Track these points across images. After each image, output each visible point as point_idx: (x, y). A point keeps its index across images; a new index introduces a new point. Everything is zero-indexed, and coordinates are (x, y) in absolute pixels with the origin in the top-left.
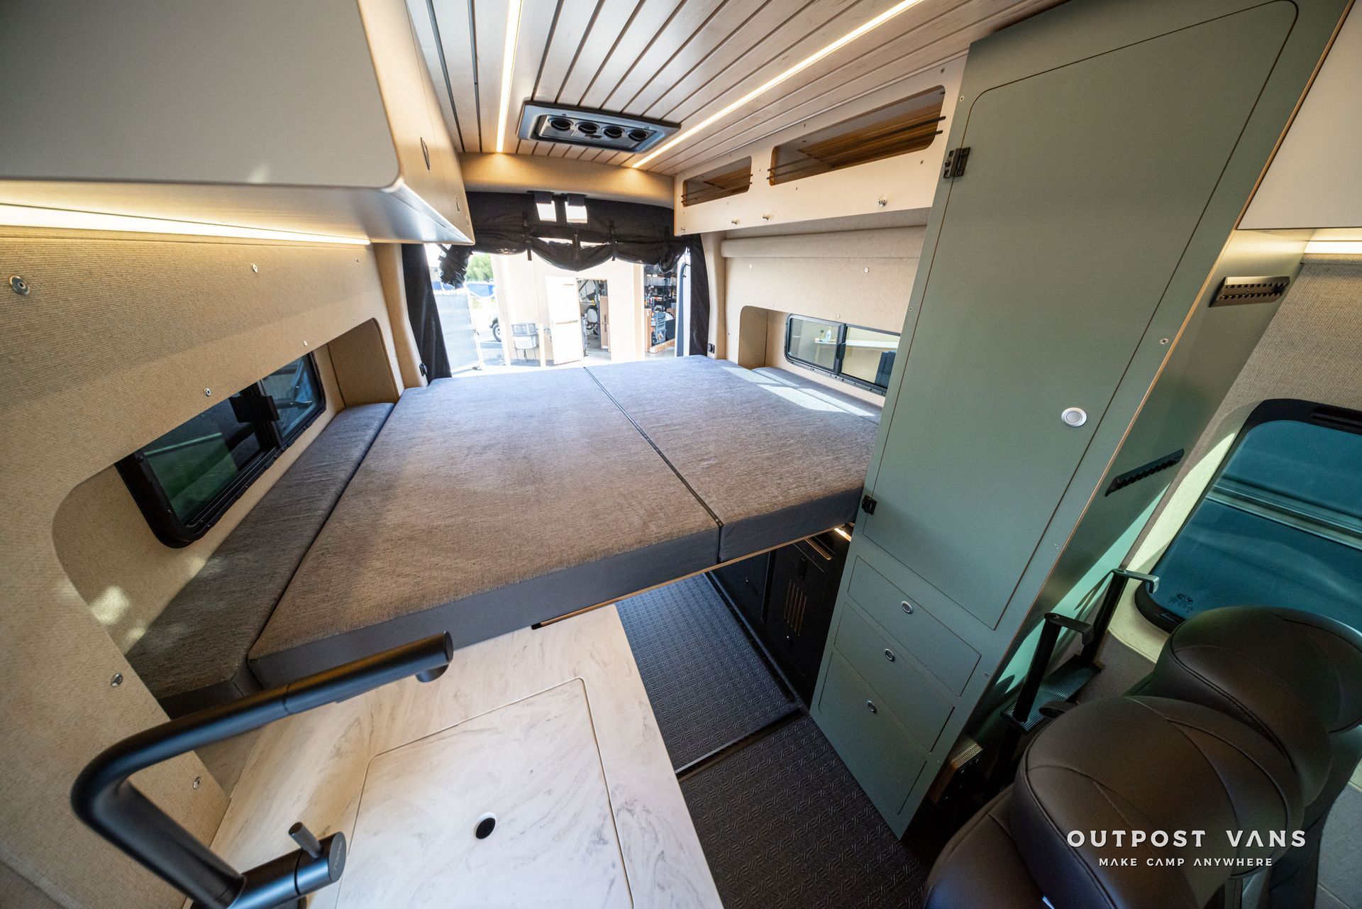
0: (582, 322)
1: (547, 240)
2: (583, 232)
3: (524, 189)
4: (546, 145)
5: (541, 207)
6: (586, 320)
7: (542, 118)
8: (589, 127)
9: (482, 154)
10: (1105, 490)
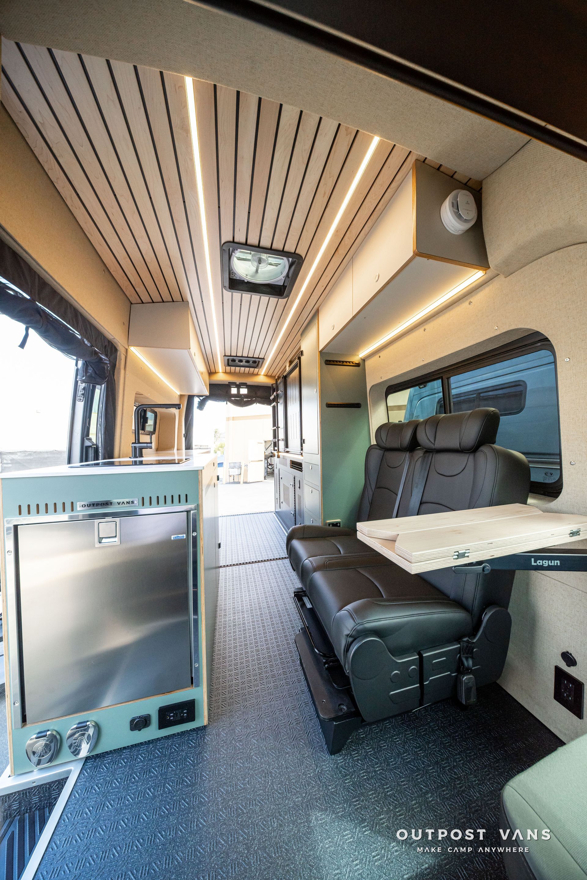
0: (265, 462)
1: (233, 399)
2: (246, 396)
3: (228, 383)
4: (233, 368)
5: (232, 389)
6: (268, 461)
7: (228, 360)
8: (241, 361)
9: (216, 373)
10: (325, 405)
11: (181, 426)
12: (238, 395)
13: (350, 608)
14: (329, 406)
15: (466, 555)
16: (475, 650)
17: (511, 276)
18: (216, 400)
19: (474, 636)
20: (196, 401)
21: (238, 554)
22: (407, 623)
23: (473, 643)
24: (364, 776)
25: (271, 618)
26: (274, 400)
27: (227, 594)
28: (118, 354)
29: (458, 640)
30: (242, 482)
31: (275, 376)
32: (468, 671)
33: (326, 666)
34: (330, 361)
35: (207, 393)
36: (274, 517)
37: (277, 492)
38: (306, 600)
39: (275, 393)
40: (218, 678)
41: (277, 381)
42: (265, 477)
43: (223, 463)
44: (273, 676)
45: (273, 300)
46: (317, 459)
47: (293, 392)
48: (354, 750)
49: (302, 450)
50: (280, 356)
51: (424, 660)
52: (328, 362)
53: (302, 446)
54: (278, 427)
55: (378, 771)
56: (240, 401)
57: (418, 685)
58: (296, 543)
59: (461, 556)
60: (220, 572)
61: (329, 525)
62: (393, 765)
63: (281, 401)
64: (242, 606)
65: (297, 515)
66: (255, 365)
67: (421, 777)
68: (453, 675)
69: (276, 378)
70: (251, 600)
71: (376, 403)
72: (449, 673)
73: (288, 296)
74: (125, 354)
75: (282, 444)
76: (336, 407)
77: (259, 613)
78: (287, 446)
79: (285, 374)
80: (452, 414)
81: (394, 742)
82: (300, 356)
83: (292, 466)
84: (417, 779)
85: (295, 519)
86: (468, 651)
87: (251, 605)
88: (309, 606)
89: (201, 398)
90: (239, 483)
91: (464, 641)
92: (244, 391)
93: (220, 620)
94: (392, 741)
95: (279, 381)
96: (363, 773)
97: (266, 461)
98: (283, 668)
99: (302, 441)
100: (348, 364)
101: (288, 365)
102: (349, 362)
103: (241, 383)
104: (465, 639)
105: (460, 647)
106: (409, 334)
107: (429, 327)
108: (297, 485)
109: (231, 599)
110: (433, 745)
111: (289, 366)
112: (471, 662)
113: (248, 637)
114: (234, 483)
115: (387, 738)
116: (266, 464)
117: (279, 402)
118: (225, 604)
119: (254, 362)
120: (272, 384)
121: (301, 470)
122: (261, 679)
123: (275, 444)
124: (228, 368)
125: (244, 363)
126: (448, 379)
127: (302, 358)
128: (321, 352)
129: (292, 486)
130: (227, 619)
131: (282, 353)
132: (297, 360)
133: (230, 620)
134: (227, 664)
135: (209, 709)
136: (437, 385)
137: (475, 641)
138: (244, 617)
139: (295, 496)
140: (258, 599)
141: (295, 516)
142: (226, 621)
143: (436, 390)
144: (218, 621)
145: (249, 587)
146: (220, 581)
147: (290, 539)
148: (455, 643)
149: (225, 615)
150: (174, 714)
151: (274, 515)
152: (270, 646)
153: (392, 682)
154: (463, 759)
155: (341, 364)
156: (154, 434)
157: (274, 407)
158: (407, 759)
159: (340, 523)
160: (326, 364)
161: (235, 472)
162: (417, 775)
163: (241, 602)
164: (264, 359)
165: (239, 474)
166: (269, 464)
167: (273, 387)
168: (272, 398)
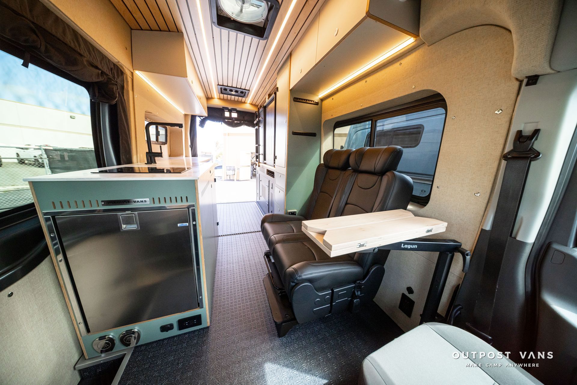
1: (227, 120)
2: (236, 119)
3: (222, 108)
4: (225, 96)
5: (225, 112)
7: (221, 88)
8: (231, 91)
9: (212, 98)
10: (291, 133)
11: (188, 139)
12: (230, 118)
13: (295, 267)
14: (295, 133)
15: (365, 245)
16: (362, 287)
17: (433, 45)
18: (213, 120)
19: (364, 279)
20: (198, 120)
21: (231, 228)
22: (327, 275)
23: (362, 283)
24: (296, 347)
25: (250, 267)
26: (256, 124)
27: (223, 253)
28: (125, 77)
29: (354, 282)
30: (235, 180)
31: (258, 105)
32: (356, 297)
33: (280, 295)
34: (297, 98)
35: (206, 115)
37: (258, 189)
38: (271, 257)
39: (257, 119)
40: (216, 301)
41: (259, 109)
42: (251, 178)
43: (222, 166)
44: (250, 299)
45: (256, 40)
46: (284, 171)
47: (270, 119)
48: (292, 335)
49: (274, 163)
50: (261, 90)
51: (334, 293)
52: (296, 100)
53: (274, 160)
54: (259, 145)
55: (304, 344)
56: (232, 123)
57: (329, 305)
58: (267, 225)
59: (361, 246)
60: (219, 239)
61: (289, 213)
62: (312, 341)
63: (262, 125)
64: (233, 260)
65: (270, 205)
66: (242, 95)
67: (325, 346)
68: (349, 299)
69: (259, 107)
70: (238, 256)
71: (326, 134)
72: (347, 298)
73: (267, 38)
74: (131, 77)
75: (261, 157)
76: (299, 135)
77: (243, 264)
78: (265, 159)
79: (265, 105)
80: (375, 147)
81: (314, 330)
82: (276, 91)
83: (268, 173)
84: (324, 347)
85: (269, 207)
86: (359, 287)
87: (238, 259)
88: (273, 261)
89: (202, 118)
90: (234, 180)
91: (357, 283)
92: (235, 115)
93: (218, 268)
94: (313, 329)
95: (261, 110)
96: (296, 345)
97: (252, 167)
98: (256, 294)
99: (275, 158)
100: (310, 102)
101: (267, 97)
102: (311, 101)
103: (233, 109)
104: (358, 282)
105: (355, 286)
107: (369, 79)
108: (271, 187)
109: (226, 256)
110: (334, 330)
111: (268, 99)
112: (359, 293)
113: (236, 277)
114: (230, 180)
115: (310, 328)
116: (252, 169)
117: (260, 126)
118: (222, 259)
119: (242, 92)
120: (256, 112)
121: (273, 176)
122: (243, 300)
123: (257, 157)
124: (222, 95)
125: (233, 93)
126: (376, 121)
127: (278, 93)
128: (291, 90)
129: (267, 186)
130: (223, 267)
131: (263, 87)
132: (273, 95)
133: (225, 268)
134: (222, 293)
135: (211, 318)
136: (368, 124)
137: (363, 282)
138: (233, 266)
139: (269, 193)
140: (243, 255)
142: (222, 269)
143: (367, 126)
144: (217, 269)
145: (237, 248)
146: (219, 245)
147: (263, 222)
148: (352, 284)
149: (222, 265)
150: (188, 322)
151: (256, 204)
152: (249, 282)
153: (315, 304)
154: (348, 336)
155: (305, 101)
156: (166, 144)
157: (257, 130)
158: (320, 338)
159: (296, 212)
160: (294, 101)
161: (231, 173)
162: (324, 345)
163: (232, 257)
164: (249, 90)
165: (234, 174)
166: (254, 169)
167: (256, 114)
168: (255, 122)
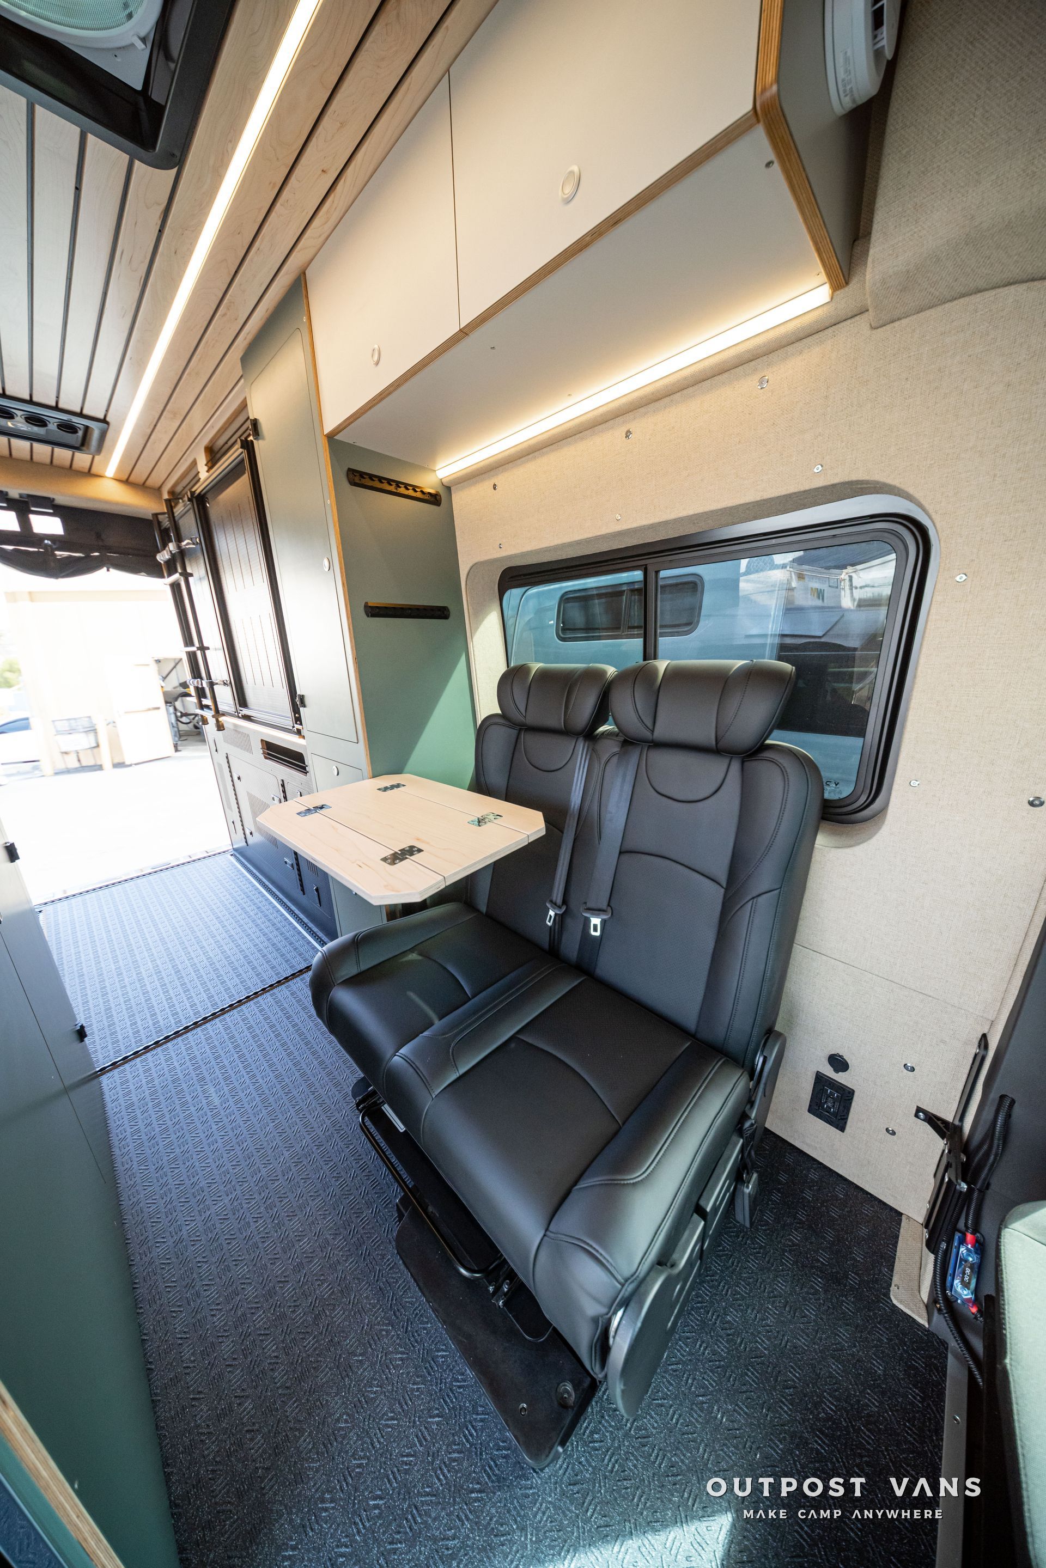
1: (9, 547)
2: (59, 542)
6: (175, 709)
8: (5, 413)
10: (361, 610)
12: (28, 537)
14: (375, 612)
17: (888, 327)
26: (171, 567)
29: (737, 1127)
30: (107, 764)
31: (159, 489)
34: (362, 475)
36: (234, 865)
37: (230, 808)
39: (172, 546)
41: (171, 504)
42: (176, 746)
46: (355, 754)
47: (237, 548)
49: (298, 720)
50: (167, 426)
52: (356, 478)
53: (296, 711)
54: (202, 649)
56: (41, 558)
58: (346, 998)
60: (104, 1083)
63: (199, 571)
66: (72, 439)
69: (166, 496)
71: (480, 609)
73: (174, 162)
75: (224, 694)
76: (391, 616)
78: (242, 701)
79: (198, 489)
82: (249, 436)
83: (270, 755)
85: (300, 875)
90: (100, 768)
92: (48, 525)
95: (179, 509)
97: (171, 709)
99: (297, 700)
100: (410, 492)
101: (203, 460)
103: (30, 497)
104: (747, 1124)
106: (582, 439)
107: (642, 426)
111: (209, 466)
114: (83, 769)
116: (173, 715)
117: (191, 575)
119: (67, 427)
120: (156, 515)
121: (303, 769)
123: (202, 691)
125: (19, 426)
126: (658, 572)
127: (260, 445)
128: (331, 439)
129: (276, 800)
131: (175, 414)
132: (237, 452)
141: (299, 870)
151: (232, 859)
155: (392, 488)
157: (175, 587)
160: (351, 483)
161: (79, 741)
164: (105, 422)
165: (94, 745)
166: (179, 714)
167: (159, 523)
168: (162, 557)
